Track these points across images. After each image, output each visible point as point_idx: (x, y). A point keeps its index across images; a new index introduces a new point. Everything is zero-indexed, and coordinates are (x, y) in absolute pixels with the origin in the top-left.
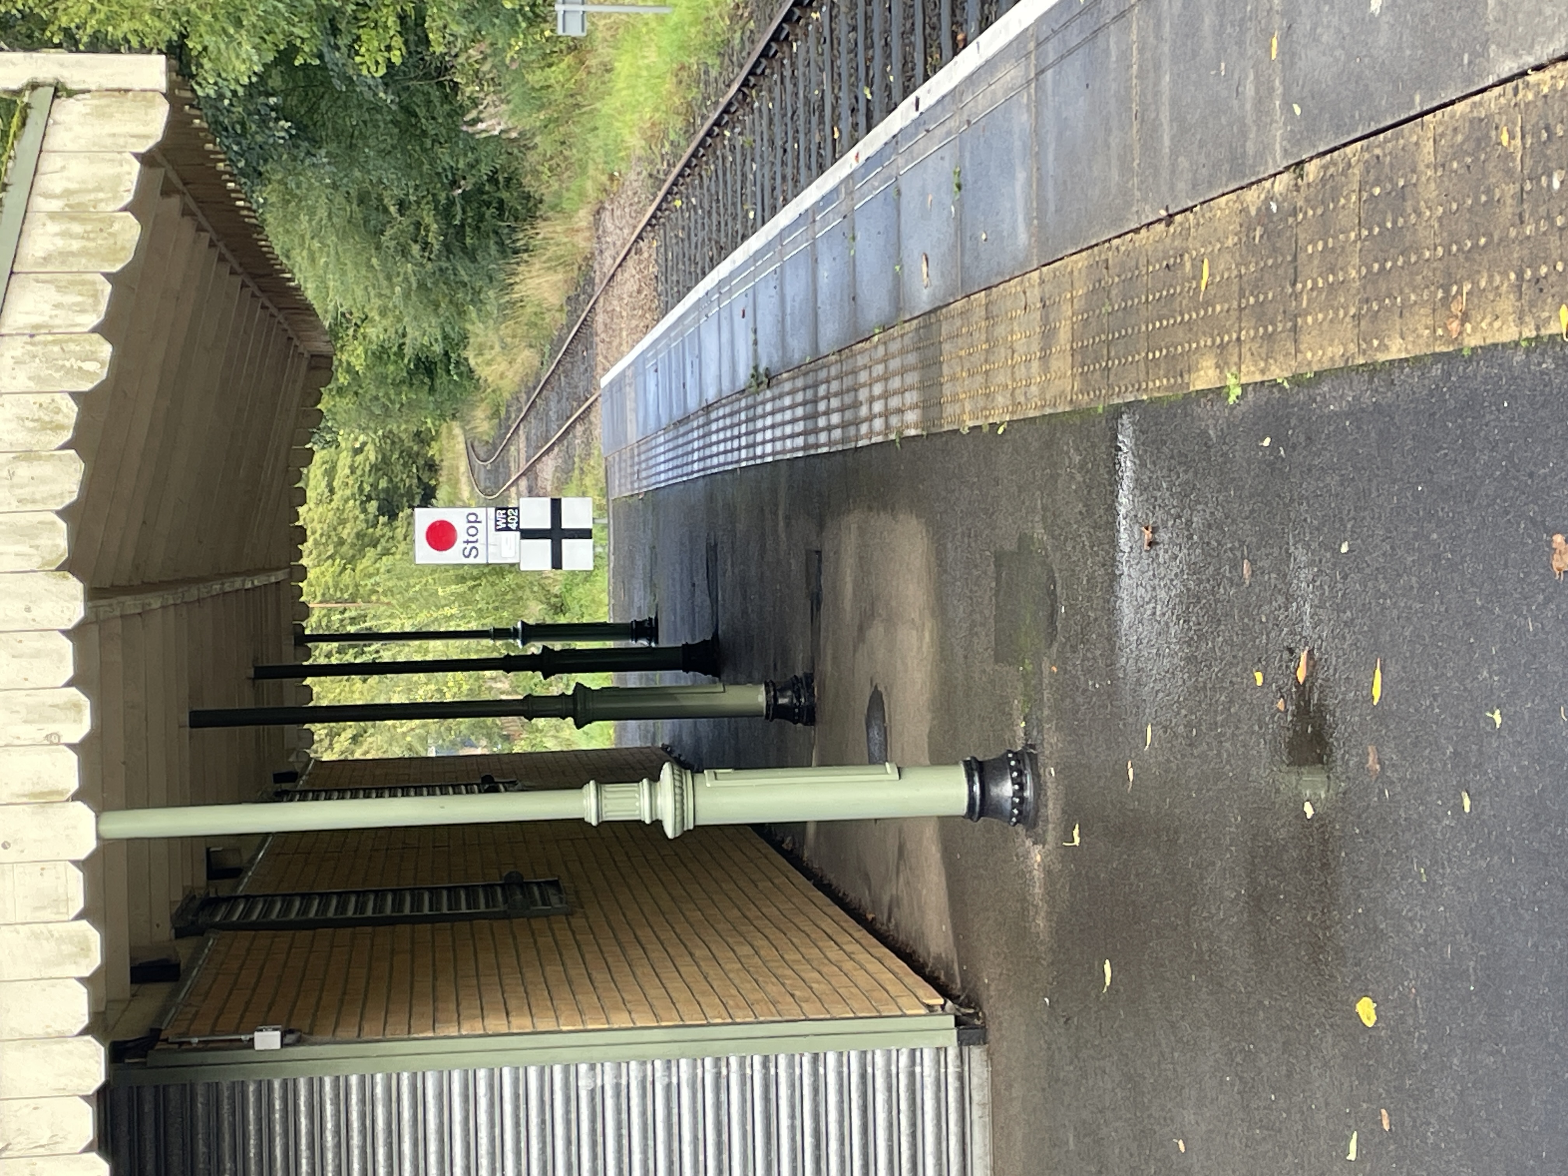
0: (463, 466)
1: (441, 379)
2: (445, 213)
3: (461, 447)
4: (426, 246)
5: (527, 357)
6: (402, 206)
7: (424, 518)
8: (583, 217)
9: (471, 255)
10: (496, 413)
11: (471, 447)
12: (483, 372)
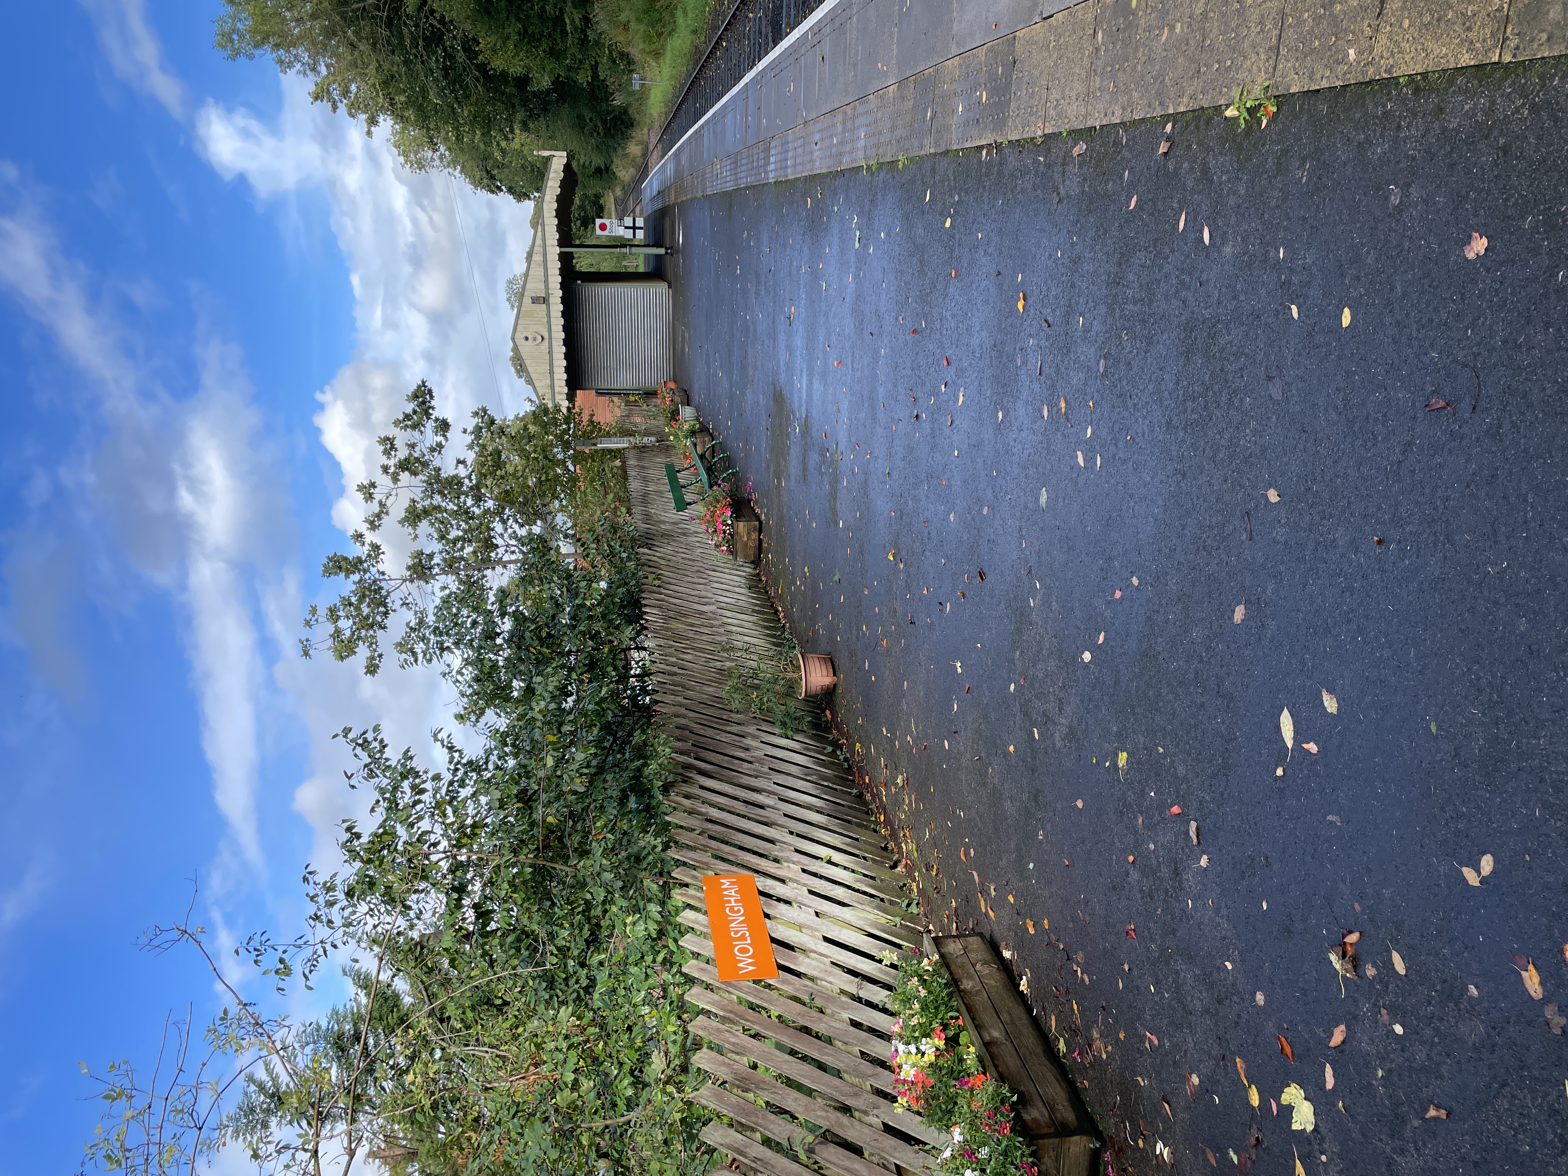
0: (613, 208)
1: (605, 175)
2: (604, 122)
3: (612, 200)
4: (598, 134)
5: (632, 171)
6: (591, 120)
7: (598, 222)
8: (645, 131)
9: (613, 137)
10: (624, 188)
11: (615, 200)
12: (619, 174)
